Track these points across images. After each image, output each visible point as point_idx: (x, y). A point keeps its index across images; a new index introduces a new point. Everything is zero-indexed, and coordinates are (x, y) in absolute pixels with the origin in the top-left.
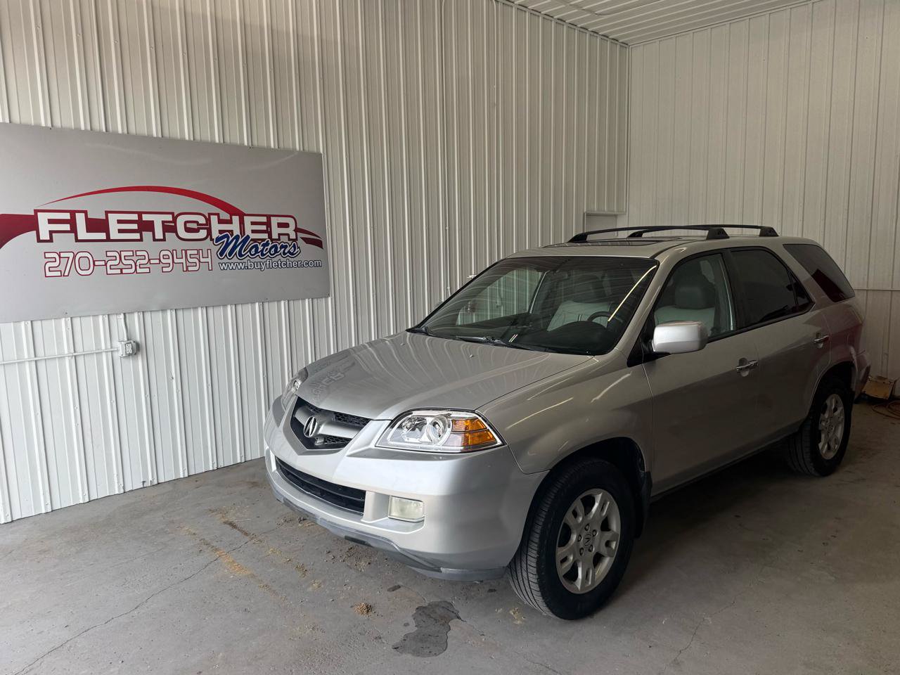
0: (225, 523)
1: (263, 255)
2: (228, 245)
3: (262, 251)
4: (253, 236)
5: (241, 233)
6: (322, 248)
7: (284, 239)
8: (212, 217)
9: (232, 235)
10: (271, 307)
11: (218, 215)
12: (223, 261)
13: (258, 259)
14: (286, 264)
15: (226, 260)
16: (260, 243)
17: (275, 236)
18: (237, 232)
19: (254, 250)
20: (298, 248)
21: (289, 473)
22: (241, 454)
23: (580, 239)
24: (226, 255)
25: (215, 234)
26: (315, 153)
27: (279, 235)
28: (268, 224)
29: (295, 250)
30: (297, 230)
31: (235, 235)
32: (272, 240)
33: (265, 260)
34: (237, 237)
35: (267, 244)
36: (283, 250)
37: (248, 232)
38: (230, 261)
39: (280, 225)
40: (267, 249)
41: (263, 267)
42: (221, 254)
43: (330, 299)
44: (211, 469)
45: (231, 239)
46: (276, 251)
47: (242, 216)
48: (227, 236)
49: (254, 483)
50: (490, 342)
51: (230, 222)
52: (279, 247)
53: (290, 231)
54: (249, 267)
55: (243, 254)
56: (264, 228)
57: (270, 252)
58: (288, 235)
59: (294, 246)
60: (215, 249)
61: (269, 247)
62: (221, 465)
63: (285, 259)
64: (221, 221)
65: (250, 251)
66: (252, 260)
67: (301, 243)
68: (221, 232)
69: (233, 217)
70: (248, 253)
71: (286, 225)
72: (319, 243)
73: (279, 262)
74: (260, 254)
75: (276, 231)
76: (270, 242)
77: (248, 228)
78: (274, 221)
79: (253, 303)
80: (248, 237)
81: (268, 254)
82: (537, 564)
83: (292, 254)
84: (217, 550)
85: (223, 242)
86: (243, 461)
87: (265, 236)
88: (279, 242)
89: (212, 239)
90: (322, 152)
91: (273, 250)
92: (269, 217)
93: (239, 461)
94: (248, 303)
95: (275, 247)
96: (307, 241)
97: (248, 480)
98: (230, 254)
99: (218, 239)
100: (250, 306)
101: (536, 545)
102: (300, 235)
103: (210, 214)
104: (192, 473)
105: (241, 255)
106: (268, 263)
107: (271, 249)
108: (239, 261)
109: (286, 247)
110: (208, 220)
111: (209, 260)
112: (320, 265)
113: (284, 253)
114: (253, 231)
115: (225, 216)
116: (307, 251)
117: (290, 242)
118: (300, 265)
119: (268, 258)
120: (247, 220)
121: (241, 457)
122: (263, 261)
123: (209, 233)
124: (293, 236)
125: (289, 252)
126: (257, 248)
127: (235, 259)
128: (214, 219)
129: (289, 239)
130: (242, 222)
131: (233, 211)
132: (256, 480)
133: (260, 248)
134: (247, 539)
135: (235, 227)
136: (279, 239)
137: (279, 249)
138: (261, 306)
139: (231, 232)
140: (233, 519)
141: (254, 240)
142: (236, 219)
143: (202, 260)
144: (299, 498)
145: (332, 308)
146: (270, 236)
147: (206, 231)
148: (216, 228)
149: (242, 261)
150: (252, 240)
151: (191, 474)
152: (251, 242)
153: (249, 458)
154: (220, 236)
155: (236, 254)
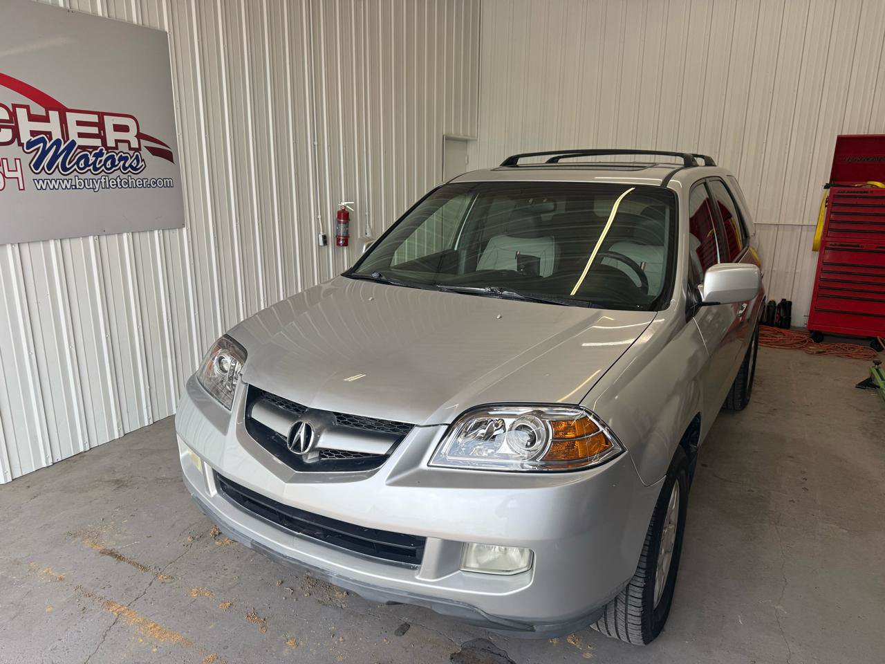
0: (103, 553)
1: (95, 169)
2: (45, 153)
3: (94, 163)
4: (81, 142)
5: (63, 137)
6: (172, 161)
7: (123, 147)
8: (18, 110)
9: (50, 139)
10: (110, 242)
11: (27, 107)
12: (38, 177)
13: (89, 175)
14: (127, 183)
15: (43, 175)
16: (91, 153)
17: (111, 143)
18: (57, 135)
19: (82, 162)
20: (143, 160)
21: (245, 499)
22: (84, 440)
23: (511, 162)
24: (43, 168)
25: (25, 137)
26: (158, 31)
27: (117, 141)
28: (101, 125)
29: (138, 164)
30: (140, 136)
31: (54, 139)
32: (108, 149)
33: (99, 176)
34: (58, 143)
35: (100, 154)
36: (122, 163)
37: (73, 136)
38: (50, 177)
39: (117, 128)
40: (101, 161)
41: (97, 187)
42: (37, 166)
43: (184, 230)
44: (44, 465)
45: (48, 145)
46: (113, 165)
47: (63, 111)
48: (42, 140)
49: (117, 481)
50: (496, 294)
51: (46, 119)
52: (117, 158)
53: (131, 136)
54: (78, 187)
55: (68, 167)
56: (95, 130)
57: (105, 165)
58: (128, 142)
59: (137, 158)
60: (27, 159)
61: (103, 158)
62: (58, 458)
63: (126, 176)
64: (32, 118)
65: (77, 163)
66: (80, 176)
67: (145, 154)
68: (33, 133)
69: (51, 113)
70: (76, 167)
71: (125, 129)
72: (167, 155)
73: (118, 180)
74: (91, 168)
75: (111, 137)
76: (104, 151)
77: (74, 131)
78: (109, 122)
79: (86, 236)
80: (73, 143)
81: (103, 168)
82: (643, 595)
83: (135, 169)
84: (109, 604)
85: (38, 149)
86: (88, 449)
87: (97, 142)
88: (117, 151)
89: (20, 144)
90: (166, 29)
91: (109, 162)
92: (101, 115)
93: (82, 450)
94: (79, 237)
95: (112, 157)
96: (154, 151)
97: (106, 478)
98: (50, 166)
99: (30, 144)
100: (81, 240)
101: (643, 572)
102: (144, 143)
103: (15, 106)
104: (17, 474)
105: (65, 169)
106: (103, 181)
107: (106, 160)
108: (63, 177)
109: (126, 159)
110: (13, 115)
111: (18, 174)
112: (171, 184)
113: (125, 168)
114: (81, 135)
115: (38, 110)
116: (154, 165)
117: (131, 153)
118: (146, 185)
119: (103, 173)
120: (71, 118)
121: (84, 444)
122: (97, 177)
123: (16, 134)
124: (135, 144)
125: (131, 166)
126: (87, 160)
127: (57, 175)
128: (22, 114)
129: (130, 149)
130: (63, 121)
131: (49, 103)
132: (118, 476)
133: (92, 159)
134: (149, 576)
135: (54, 127)
136: (116, 148)
137: (117, 162)
138: (97, 242)
139: (49, 134)
140: (111, 545)
141: (83, 148)
142: (54, 115)
143: (8, 174)
144: (286, 543)
145: (188, 242)
146: (104, 143)
147: (10, 130)
148: (26, 127)
149: (67, 177)
150: (79, 147)
151: (15, 477)
152: (79, 150)
153: (95, 444)
154: (33, 139)
155: (57, 166)
